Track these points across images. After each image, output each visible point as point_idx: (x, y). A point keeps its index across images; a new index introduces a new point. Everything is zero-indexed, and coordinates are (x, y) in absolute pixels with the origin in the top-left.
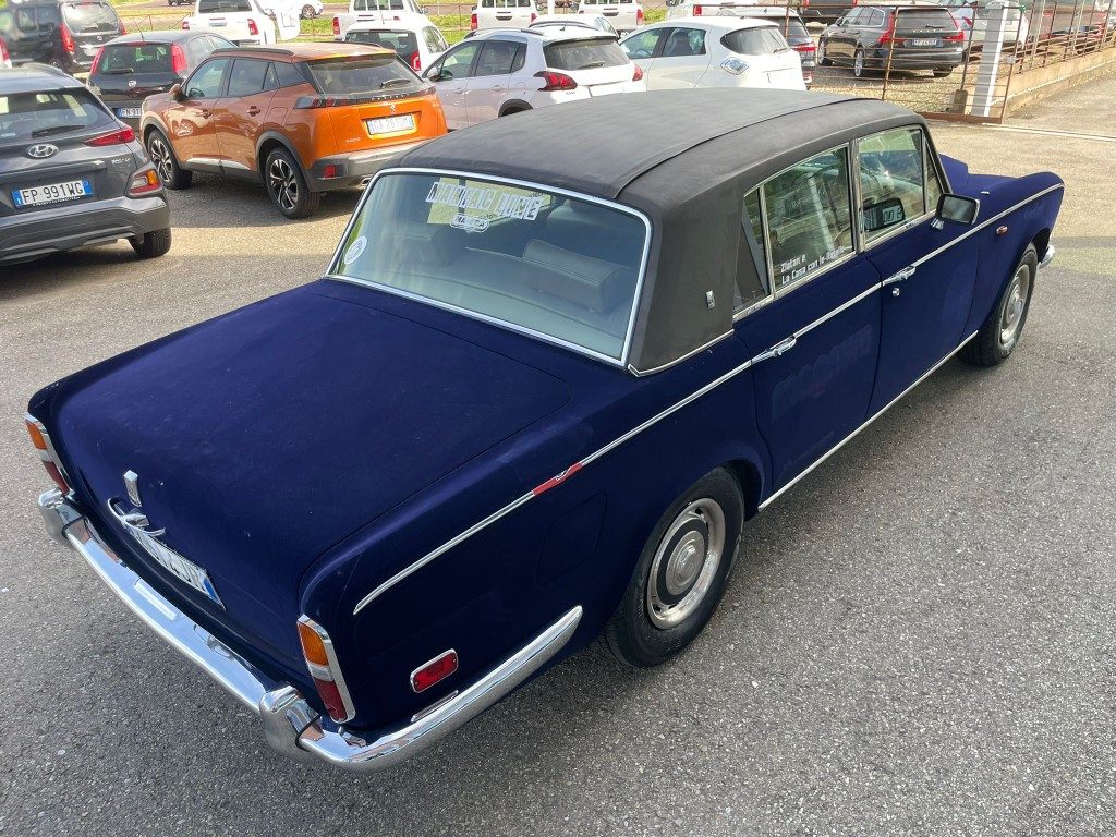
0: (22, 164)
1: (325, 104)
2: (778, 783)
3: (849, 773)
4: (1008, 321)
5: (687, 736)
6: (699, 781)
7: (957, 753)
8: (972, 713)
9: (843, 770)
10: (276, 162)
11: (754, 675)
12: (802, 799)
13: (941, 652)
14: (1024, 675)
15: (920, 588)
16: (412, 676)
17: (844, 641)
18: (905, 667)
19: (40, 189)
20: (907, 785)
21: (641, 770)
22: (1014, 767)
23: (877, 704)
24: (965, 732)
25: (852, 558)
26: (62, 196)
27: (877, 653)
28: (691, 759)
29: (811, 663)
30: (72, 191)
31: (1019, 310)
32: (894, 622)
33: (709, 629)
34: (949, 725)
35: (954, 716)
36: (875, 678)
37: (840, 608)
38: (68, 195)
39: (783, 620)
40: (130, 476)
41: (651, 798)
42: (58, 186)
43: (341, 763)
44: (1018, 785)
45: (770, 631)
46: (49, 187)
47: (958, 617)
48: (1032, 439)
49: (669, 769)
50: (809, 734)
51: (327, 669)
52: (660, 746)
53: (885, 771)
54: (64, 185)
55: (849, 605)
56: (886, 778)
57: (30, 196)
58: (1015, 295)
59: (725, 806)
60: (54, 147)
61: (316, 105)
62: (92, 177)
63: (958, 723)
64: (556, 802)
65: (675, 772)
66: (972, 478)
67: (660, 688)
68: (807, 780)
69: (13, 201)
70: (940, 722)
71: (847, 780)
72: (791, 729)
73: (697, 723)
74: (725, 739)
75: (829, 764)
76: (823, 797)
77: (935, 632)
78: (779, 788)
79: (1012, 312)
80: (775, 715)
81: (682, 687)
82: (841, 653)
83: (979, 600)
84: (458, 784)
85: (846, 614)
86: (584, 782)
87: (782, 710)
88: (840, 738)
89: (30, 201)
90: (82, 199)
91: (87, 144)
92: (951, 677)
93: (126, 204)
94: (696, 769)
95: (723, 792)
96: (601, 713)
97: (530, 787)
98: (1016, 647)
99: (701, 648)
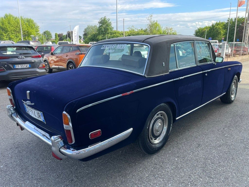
0: (17, 60)
1: (82, 54)
2: (183, 179)
3: (202, 178)
4: (233, 93)
5: (159, 169)
6: (162, 178)
7: (230, 175)
8: (233, 167)
9: (200, 177)
10: (70, 66)
11: (176, 157)
12: (189, 183)
13: (223, 154)
14: (245, 159)
15: (217, 142)
16: (90, 134)
17: (198, 151)
18: (214, 157)
19: (20, 65)
20: (217, 181)
21: (147, 176)
22: (245, 178)
23: (208, 164)
24: (231, 170)
25: (199, 136)
26: (24, 67)
27: (207, 154)
28: (160, 174)
29: (190, 156)
30: (26, 66)
31: (235, 90)
32: (211, 148)
33: (164, 148)
34: (227, 169)
35: (228, 167)
36: (207, 159)
37: (197, 145)
38: (26, 67)
39: (183, 147)
40: (28, 92)
41: (149, 181)
42: (24, 65)
43: (70, 154)
44: (246, 182)
45: (180, 149)
46: (22, 65)
47: (227, 148)
48: (241, 116)
49: (154, 176)
50: (190, 170)
51: (69, 126)
52: (152, 171)
53: (211, 178)
54: (25, 65)
55: (199, 145)
56: (211, 179)
57: (17, 66)
58: (234, 87)
59: (169, 184)
60: (24, 57)
61: (80, 54)
62: (31, 64)
63: (229, 168)
64: (124, 182)
65: (156, 176)
66: (227, 122)
67: (152, 159)
68: (191, 179)
69: (14, 67)
70: (225, 168)
71: (201, 179)
72: (186, 168)
73: (161, 166)
74: (169, 170)
75: (196, 176)
76: (195, 183)
77: (221, 150)
78: (183, 181)
79: (233, 91)
80: (182, 165)
81: (158, 159)
82: (198, 154)
83: (232, 145)
84: (100, 177)
85: (198, 146)
86: (132, 177)
87: (183, 164)
88: (199, 171)
89: (17, 67)
90: (28, 68)
91: (31, 57)
92: (226, 159)
93: (38, 70)
94: (161, 176)
95: (168, 181)
96: (137, 164)
97: (118, 178)
98: (242, 154)
99: (162, 152)
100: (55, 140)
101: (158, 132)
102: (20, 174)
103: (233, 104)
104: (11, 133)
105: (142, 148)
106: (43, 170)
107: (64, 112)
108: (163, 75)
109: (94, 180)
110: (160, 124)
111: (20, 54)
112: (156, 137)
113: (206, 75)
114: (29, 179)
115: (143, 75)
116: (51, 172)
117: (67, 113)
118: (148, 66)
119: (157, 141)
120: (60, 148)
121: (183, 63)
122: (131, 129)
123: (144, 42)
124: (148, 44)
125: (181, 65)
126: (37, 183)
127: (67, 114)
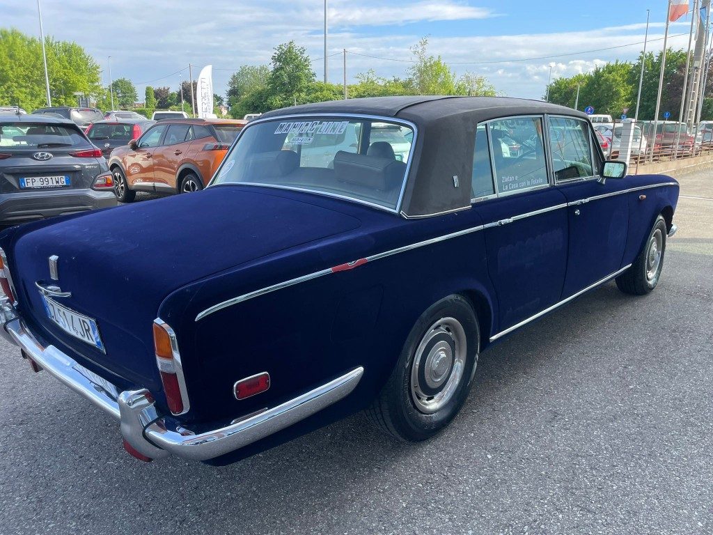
0: (30, 162)
1: (221, 148)
2: (508, 516)
3: (562, 512)
4: (651, 265)
5: (439, 485)
6: (448, 513)
7: (642, 501)
8: (651, 478)
9: (557, 510)
10: (188, 182)
11: (489, 451)
12: (526, 527)
13: (624, 442)
14: (686, 457)
15: (605, 406)
16: (235, 386)
17: (553, 434)
18: (599, 450)
19: (37, 179)
20: (606, 520)
21: (404, 505)
22: (685, 511)
23: (580, 471)
24: (647, 489)
25: (556, 388)
26: (50, 184)
27: (579, 441)
28: (442, 499)
29: (530, 446)
30: (57, 182)
31: (657, 257)
32: (588, 425)
33: (455, 424)
34: (634, 485)
35: (637, 480)
36: (578, 456)
37: (550, 416)
38: (55, 184)
39: (508, 421)
40: (54, 258)
41: (411, 523)
42: (49, 178)
43: (174, 446)
44: (689, 522)
45: (500, 426)
46: (44, 178)
47: (634, 423)
48: (674, 331)
49: (424, 505)
50: (530, 487)
51: (171, 362)
52: (419, 491)
53: (589, 511)
54: (53, 178)
55: (555, 414)
56: (590, 515)
57: (30, 182)
58: (654, 248)
59: (468, 529)
60: (50, 155)
61: (216, 148)
62: (71, 175)
63: (641, 484)
64: (338, 523)
65: (430, 507)
66: (636, 349)
67: (419, 457)
68: (530, 515)
69: (19, 186)
70: (628, 483)
71: (560, 516)
72: (517, 484)
73: (446, 478)
74: (467, 488)
75: (546, 506)
76: (542, 526)
77: (619, 431)
78: (509, 520)
79: (653, 259)
80: (504, 475)
81: (436, 456)
82: (552, 441)
83: (649, 414)
84: (265, 510)
85: (553, 419)
86: (361, 511)
87: (509, 472)
88: (554, 490)
89: (30, 185)
90: (63, 187)
91: (71, 155)
92: (633, 457)
93: (92, 194)
94: (446, 506)
95: (466, 521)
96: (375, 470)
97: (320, 513)
98: (678, 441)
99: (449, 436)
100: (129, 404)
101: (437, 376)
102: (30, 503)
103: (651, 297)
104: (7, 379)
105: (390, 425)
106: (96, 491)
107: (158, 321)
108: (453, 213)
109: (249, 519)
110: (443, 355)
111: (40, 146)
112: (431, 393)
113: (577, 212)
114: (54, 518)
115: (396, 211)
116: (120, 497)
117: (167, 321)
118: (412, 186)
119: (433, 405)
120: (145, 428)
121: (511, 179)
122: (360, 370)
123: (399, 115)
124: (412, 121)
125: (507, 184)
126: (77, 530)
127: (166, 326)
